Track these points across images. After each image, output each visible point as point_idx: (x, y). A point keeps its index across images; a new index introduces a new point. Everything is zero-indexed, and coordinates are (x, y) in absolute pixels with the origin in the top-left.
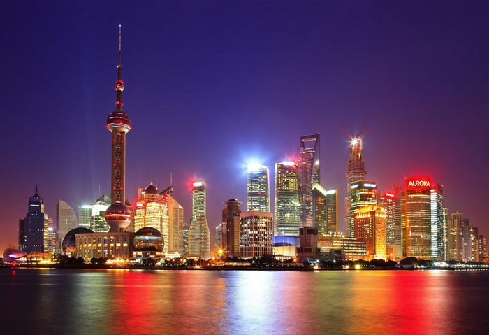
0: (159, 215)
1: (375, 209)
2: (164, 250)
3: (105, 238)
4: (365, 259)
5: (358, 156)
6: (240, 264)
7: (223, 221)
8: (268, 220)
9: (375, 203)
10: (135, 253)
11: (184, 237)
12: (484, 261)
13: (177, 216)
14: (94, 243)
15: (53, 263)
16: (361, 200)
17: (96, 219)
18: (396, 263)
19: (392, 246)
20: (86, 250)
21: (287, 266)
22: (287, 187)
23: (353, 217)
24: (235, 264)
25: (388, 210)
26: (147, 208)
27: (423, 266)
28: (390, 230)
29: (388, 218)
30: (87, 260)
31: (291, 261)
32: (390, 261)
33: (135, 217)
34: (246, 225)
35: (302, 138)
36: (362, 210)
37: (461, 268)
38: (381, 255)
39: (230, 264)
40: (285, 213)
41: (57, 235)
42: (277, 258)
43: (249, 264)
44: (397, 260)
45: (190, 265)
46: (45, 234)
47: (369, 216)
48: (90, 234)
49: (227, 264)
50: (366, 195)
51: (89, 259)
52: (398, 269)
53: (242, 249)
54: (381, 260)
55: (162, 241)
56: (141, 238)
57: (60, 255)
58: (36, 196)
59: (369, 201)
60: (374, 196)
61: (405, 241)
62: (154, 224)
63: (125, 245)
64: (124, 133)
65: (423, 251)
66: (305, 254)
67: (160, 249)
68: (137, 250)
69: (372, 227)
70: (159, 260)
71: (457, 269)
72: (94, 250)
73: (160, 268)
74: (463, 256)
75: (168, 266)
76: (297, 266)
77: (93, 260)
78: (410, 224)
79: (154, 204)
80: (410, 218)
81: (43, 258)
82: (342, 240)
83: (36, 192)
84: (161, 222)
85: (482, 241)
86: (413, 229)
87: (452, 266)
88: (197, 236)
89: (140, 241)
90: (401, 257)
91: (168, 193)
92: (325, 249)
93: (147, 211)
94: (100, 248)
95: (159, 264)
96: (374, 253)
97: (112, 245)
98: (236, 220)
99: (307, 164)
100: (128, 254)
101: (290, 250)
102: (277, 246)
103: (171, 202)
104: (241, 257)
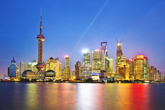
0: (54, 66)
1: (125, 64)
2: (56, 77)
3: (36, 73)
4: (122, 80)
5: (120, 48)
6: (81, 81)
7: (75, 68)
8: (90, 68)
9: (126, 63)
10: (46, 78)
11: (62, 73)
12: (161, 81)
13: (60, 66)
14: (33, 75)
15: (19, 80)
16: (121, 62)
17: (33, 67)
18: (132, 81)
19: (131, 76)
20: (30, 76)
21: (96, 82)
22: (97, 58)
23: (118, 67)
24: (79, 81)
25: (130, 65)
26: (50, 64)
27: (141, 82)
28: (130, 71)
29: (130, 67)
30: (30, 80)
31: (98, 80)
32: (130, 80)
33: (46, 67)
34: (83, 69)
35: (102, 43)
36: (121, 65)
37: (154, 83)
38: (127, 78)
39: (78, 81)
40: (96, 66)
41: (20, 72)
42: (93, 79)
43: (84, 81)
45: (64, 81)
46: (16, 72)
47: (124, 67)
48: (31, 72)
49: (76, 81)
50: (123, 60)
51: (31, 79)
52: (133, 83)
53: (81, 77)
54: (128, 80)
55: (55, 74)
56: (48, 73)
57: (21, 78)
58: (13, 60)
59: (124, 62)
60: (125, 61)
61: (135, 75)
62: (52, 69)
63: (43, 75)
64: (42, 41)
65: (141, 78)
66: (102, 78)
67: (54, 76)
68: (47, 77)
69: (125, 70)
70: (54, 80)
71: (152, 83)
72: (33, 77)
73: (54, 82)
74: (154, 79)
75: (57, 82)
76: (100, 82)
77: (32, 80)
78: (137, 69)
79: (52, 63)
80: (137, 68)
81: (16, 79)
82: (115, 74)
83: (14, 59)
84: (55, 68)
85: (161, 74)
86: (138, 71)
87: (151, 82)
88: (67, 73)
89: (48, 74)
90: (134, 79)
91: (57, 60)
92: (109, 77)
94: (34, 76)
95: (54, 81)
96: (125, 78)
97: (38, 75)
98: (79, 68)
99: (103, 51)
100: (44, 78)
101: (97, 77)
102: (93, 76)
103: (58, 62)
104: (81, 79)
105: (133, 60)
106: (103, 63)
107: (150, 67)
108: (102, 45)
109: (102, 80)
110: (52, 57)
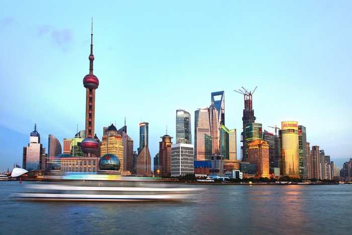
0: (117, 146)
1: (261, 142)
2: (120, 170)
4: (256, 177)
5: (249, 106)
9: (261, 138)
13: (129, 146)
14: (74, 164)
17: (74, 148)
18: (276, 180)
23: (247, 148)
26: (109, 141)
28: (272, 157)
29: (270, 149)
33: (101, 147)
34: (176, 153)
35: (213, 94)
36: (253, 143)
38: (265, 174)
44: (277, 178)
47: (258, 147)
50: (255, 133)
52: (278, 184)
53: (174, 170)
54: (266, 178)
56: (105, 161)
58: (35, 131)
59: (257, 137)
62: (113, 152)
63: (94, 166)
65: (293, 172)
66: (215, 173)
68: (102, 169)
69: (260, 155)
72: (73, 170)
76: (209, 182)
79: (114, 138)
84: (118, 150)
85: (333, 165)
88: (142, 160)
90: (279, 176)
91: (123, 130)
93: (109, 143)
94: (77, 168)
96: (261, 173)
97: (85, 166)
98: (169, 149)
99: (216, 111)
101: (205, 170)
102: (196, 168)
103: (125, 137)
104: (172, 175)
105: (276, 131)
106: (217, 138)
107: (311, 149)
108: (213, 99)
109: (214, 177)
110: (114, 125)
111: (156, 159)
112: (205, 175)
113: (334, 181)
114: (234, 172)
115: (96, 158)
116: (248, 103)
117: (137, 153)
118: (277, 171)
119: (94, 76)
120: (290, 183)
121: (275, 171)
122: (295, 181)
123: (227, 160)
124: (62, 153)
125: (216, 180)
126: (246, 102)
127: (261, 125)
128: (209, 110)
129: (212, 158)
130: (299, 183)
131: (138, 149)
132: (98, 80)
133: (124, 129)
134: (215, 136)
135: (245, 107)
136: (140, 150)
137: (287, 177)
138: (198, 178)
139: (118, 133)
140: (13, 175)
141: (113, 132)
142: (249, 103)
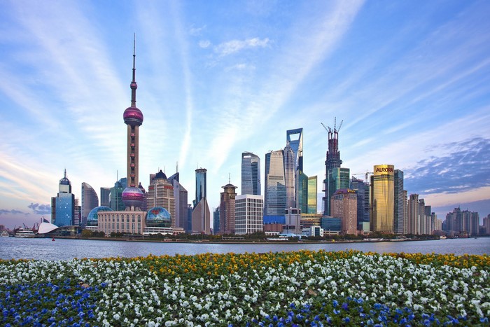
2: (171, 227)
5: (334, 146)
13: (182, 198)
19: (363, 223)
31: (278, 236)
32: (359, 235)
33: (147, 198)
35: (289, 133)
44: (366, 235)
47: (344, 197)
51: (109, 233)
52: (367, 242)
58: (65, 178)
61: (372, 219)
62: (162, 204)
66: (289, 230)
68: (149, 226)
69: (346, 207)
76: (283, 241)
77: (112, 234)
79: (162, 187)
90: (369, 232)
91: (175, 178)
98: (232, 201)
100: (141, 230)
101: (277, 227)
102: (266, 224)
103: (177, 186)
104: (236, 233)
105: (367, 178)
106: (292, 187)
107: (409, 198)
108: (288, 138)
109: (289, 235)
110: (163, 172)
111: (216, 214)
112: (278, 233)
113: (435, 236)
114: (313, 228)
115: (141, 212)
116: (333, 144)
117: (192, 206)
118: (366, 226)
119: (137, 109)
120: (382, 239)
121: (364, 226)
122: (388, 237)
123: (304, 214)
124: (100, 205)
125: (290, 238)
126: (330, 141)
127: (348, 170)
128: (283, 152)
129: (287, 212)
130: (392, 240)
131: (194, 201)
132: (142, 115)
133: (176, 176)
134: (290, 185)
135: (329, 148)
136: (196, 202)
137: (378, 233)
138: (269, 236)
139: (168, 182)
140: (40, 232)
141: (162, 181)
142: (335, 143)
